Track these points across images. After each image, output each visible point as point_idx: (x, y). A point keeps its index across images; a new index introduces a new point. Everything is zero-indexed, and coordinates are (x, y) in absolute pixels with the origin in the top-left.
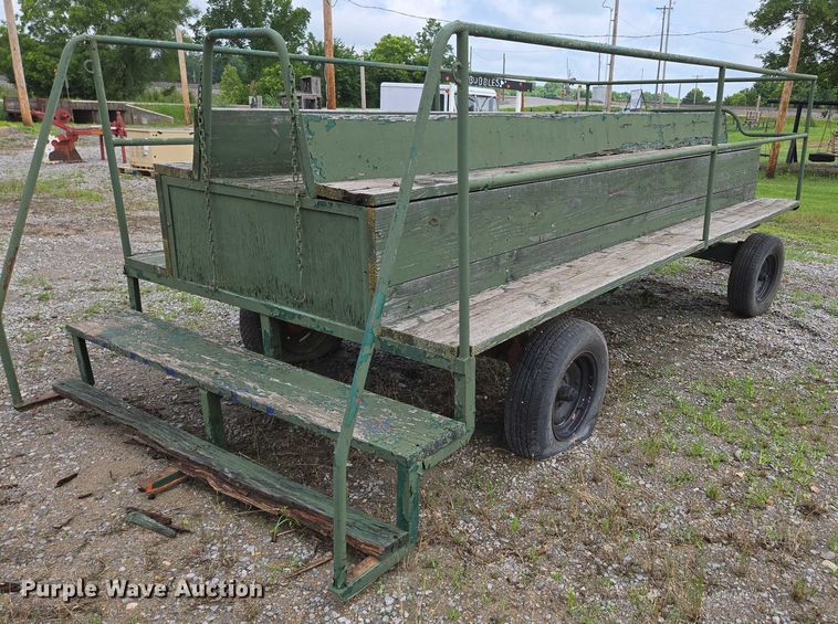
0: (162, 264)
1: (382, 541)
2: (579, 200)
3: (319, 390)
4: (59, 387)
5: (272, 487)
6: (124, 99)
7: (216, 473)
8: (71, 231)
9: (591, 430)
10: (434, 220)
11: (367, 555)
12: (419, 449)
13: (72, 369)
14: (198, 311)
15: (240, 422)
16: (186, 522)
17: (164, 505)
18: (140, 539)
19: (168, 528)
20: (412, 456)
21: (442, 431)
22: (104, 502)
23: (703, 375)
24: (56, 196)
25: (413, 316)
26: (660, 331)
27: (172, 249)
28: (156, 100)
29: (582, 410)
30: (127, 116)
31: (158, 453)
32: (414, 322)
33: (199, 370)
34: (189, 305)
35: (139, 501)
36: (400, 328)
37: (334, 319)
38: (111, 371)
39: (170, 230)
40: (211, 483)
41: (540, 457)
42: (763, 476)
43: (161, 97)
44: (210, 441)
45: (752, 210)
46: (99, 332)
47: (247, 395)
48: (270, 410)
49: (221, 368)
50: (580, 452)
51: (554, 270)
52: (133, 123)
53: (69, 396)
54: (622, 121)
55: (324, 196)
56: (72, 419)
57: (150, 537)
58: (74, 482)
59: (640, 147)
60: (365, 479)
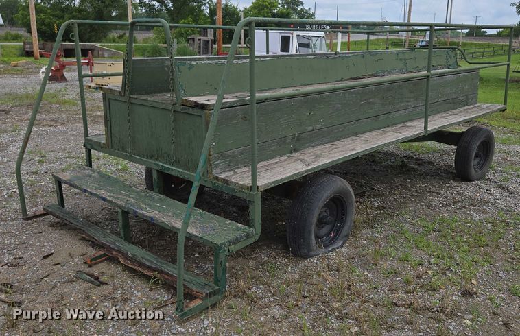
0: (104, 142)
1: (205, 290)
2: (340, 106)
3: (179, 210)
4: (47, 208)
5: (152, 262)
6: (95, 42)
7: (123, 254)
8: (58, 124)
9: (343, 244)
10: (245, 117)
11: (196, 298)
12: (226, 241)
13: (54, 200)
14: (125, 170)
15: (141, 231)
16: (106, 278)
17: (95, 270)
18: (81, 286)
19: (97, 281)
20: (222, 244)
21: (241, 232)
22: (65, 267)
23: (425, 215)
24: (51, 103)
25: (232, 170)
26: (407, 188)
27: (109, 133)
28: (114, 41)
29: (338, 231)
30: (96, 52)
31: (94, 244)
32: (231, 173)
33: (118, 198)
34: (120, 167)
35: (84, 268)
36: (223, 176)
37: (189, 171)
38: (74, 202)
39: (109, 122)
40: (121, 259)
41: (307, 256)
42: (444, 274)
43: (117, 40)
44: (122, 238)
45: (469, 111)
46: (69, 178)
47: (141, 212)
48: (152, 219)
49: (130, 198)
50: (333, 255)
51: (323, 147)
52: (99, 57)
53: (51, 213)
54: (376, 58)
55: (185, 105)
56: (52, 226)
57: (87, 285)
58: (51, 258)
59: (390, 73)
60: (205, 263)
